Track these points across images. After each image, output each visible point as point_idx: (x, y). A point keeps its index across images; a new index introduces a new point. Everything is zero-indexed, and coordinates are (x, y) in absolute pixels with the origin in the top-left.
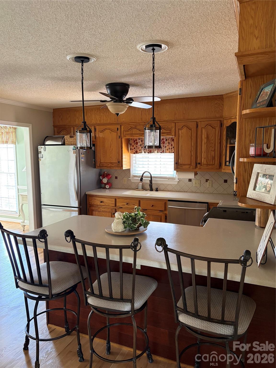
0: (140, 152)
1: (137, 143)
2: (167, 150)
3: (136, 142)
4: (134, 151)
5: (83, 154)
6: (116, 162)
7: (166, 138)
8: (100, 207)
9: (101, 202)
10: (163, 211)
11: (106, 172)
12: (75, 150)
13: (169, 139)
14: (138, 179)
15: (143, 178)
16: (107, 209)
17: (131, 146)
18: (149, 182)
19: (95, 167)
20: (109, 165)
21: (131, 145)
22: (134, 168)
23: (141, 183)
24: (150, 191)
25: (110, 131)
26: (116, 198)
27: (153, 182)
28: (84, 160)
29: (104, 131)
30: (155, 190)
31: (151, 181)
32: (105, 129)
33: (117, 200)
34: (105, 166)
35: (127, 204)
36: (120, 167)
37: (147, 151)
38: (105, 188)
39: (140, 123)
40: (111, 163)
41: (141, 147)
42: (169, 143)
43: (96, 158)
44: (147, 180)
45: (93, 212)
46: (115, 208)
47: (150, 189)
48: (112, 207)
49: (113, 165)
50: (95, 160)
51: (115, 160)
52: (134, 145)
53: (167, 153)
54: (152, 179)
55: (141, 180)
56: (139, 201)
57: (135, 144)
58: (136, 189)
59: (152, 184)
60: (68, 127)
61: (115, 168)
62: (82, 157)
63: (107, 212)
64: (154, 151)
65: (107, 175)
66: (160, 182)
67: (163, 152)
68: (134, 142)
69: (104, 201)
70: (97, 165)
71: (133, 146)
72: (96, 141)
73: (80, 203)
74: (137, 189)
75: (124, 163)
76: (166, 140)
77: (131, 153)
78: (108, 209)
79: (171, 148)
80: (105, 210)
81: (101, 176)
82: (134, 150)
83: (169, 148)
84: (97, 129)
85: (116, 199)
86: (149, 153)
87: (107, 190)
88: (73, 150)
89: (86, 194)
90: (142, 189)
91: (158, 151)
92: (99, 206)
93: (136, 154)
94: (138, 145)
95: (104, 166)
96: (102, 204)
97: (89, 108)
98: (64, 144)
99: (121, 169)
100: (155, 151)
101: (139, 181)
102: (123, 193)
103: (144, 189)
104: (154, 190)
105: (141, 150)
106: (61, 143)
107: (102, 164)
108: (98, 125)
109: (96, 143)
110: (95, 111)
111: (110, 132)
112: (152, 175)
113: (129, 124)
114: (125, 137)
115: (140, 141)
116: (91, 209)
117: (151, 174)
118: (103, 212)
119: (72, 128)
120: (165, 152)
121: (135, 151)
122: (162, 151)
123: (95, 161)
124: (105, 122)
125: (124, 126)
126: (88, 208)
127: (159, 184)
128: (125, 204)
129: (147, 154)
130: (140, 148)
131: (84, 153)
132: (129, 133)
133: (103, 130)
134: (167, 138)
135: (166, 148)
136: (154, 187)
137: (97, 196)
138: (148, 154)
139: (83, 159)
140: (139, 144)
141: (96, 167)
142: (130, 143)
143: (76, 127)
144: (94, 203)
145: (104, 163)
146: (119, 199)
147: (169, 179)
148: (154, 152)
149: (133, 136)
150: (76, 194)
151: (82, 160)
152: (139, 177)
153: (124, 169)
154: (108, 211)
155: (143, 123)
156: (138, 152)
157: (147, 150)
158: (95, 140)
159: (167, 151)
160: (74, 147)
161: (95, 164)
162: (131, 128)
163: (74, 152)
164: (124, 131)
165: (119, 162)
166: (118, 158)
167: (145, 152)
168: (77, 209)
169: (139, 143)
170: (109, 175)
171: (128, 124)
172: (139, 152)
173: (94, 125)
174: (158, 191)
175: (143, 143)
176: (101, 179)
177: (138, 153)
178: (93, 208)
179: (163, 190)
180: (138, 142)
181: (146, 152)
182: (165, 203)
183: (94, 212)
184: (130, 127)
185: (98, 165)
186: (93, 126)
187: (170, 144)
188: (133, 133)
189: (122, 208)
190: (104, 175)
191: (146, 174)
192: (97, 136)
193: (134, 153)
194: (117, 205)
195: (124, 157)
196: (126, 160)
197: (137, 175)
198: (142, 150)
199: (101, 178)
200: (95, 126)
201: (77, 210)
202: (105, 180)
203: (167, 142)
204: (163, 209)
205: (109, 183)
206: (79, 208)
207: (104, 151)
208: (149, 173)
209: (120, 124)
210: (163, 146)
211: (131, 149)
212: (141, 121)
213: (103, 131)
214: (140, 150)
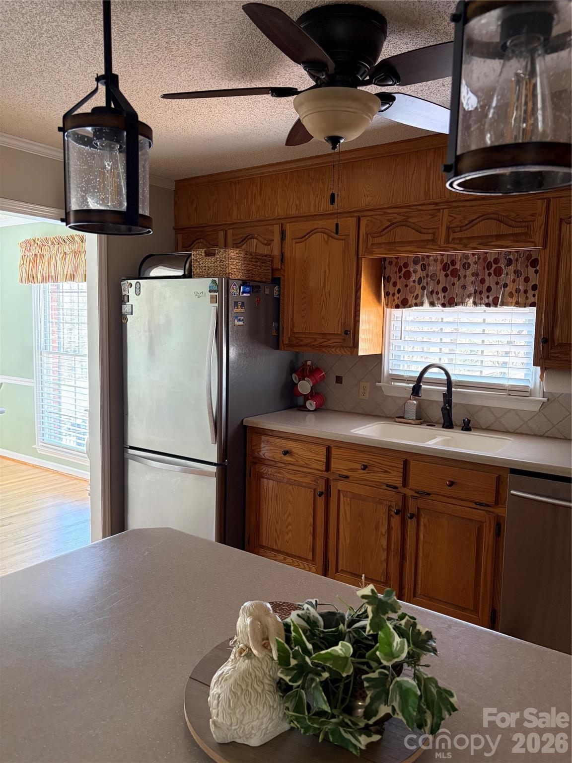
0: (418, 301)
1: (408, 275)
2: (511, 295)
3: (404, 270)
4: (396, 300)
5: (240, 304)
6: (339, 333)
7: (510, 253)
8: (280, 468)
9: (286, 453)
10: (488, 506)
11: (309, 363)
12: (215, 291)
13: (517, 260)
14: (405, 388)
15: (423, 386)
16: (300, 477)
17: (387, 284)
18: (441, 399)
19: (277, 347)
20: (315, 341)
21: (389, 281)
22: (396, 353)
23: (415, 402)
24: (443, 427)
25: (326, 236)
26: (331, 445)
27: (454, 400)
28: (241, 323)
29: (308, 238)
30: (460, 426)
31: (448, 396)
32: (311, 233)
33: (334, 452)
34: (306, 345)
35: (364, 469)
36: (350, 347)
37: (439, 299)
38: (303, 408)
39: (420, 208)
40: (324, 335)
41: (421, 285)
42: (516, 272)
43: (281, 320)
44: (434, 392)
45: (262, 479)
46: (325, 474)
47: (442, 421)
48: (318, 472)
49: (329, 340)
50: (279, 327)
51: (333, 326)
52: (398, 280)
53: (508, 306)
54: (453, 389)
55: (416, 390)
56: (406, 463)
57: (400, 277)
58: (397, 419)
59: (450, 405)
60: (211, 231)
61: (333, 350)
62: (235, 315)
63: (301, 486)
64: (462, 299)
65: (311, 372)
66: (478, 399)
67: (496, 305)
68: (400, 271)
69: (293, 450)
70: (283, 341)
71: (395, 284)
72: (284, 270)
73: (223, 453)
74: (399, 418)
75: (362, 336)
76: (510, 262)
77: (387, 305)
78: (306, 477)
79: (522, 288)
80: (296, 479)
81: (294, 372)
82: (397, 295)
83: (518, 291)
84: (288, 234)
85: (330, 448)
86: (447, 305)
87: (310, 417)
88: (210, 291)
89: (245, 427)
90: (417, 419)
91: (478, 301)
92: (279, 465)
93: (404, 310)
94: (411, 279)
95: (301, 343)
96: (287, 458)
97: (270, 172)
98: (188, 275)
99: (352, 353)
100: (467, 300)
101: (408, 394)
102: (352, 431)
103: (422, 419)
104: (456, 426)
105: (420, 296)
106: (181, 273)
107: (297, 338)
108: (293, 220)
109: (284, 276)
110: (286, 179)
111: (326, 239)
112: (453, 378)
113: (385, 213)
114: (372, 253)
115: (418, 267)
116: (257, 470)
117: (450, 373)
118: (290, 484)
119: (222, 234)
120: (502, 304)
121: (401, 299)
122: (491, 299)
123: (278, 329)
124: (312, 209)
125: (368, 218)
126: (248, 468)
127: (477, 406)
128: (359, 466)
129: (439, 308)
130: (418, 291)
131: (243, 303)
132: (383, 239)
133: (305, 234)
134: (511, 257)
135: (508, 288)
136: (457, 416)
137: (275, 434)
138: (444, 308)
139: (239, 320)
140: (414, 277)
141: (281, 345)
142: (386, 276)
143: (231, 230)
144: (264, 455)
145: (304, 336)
146: (339, 447)
147: (510, 392)
148: (462, 303)
149: (397, 250)
150: (213, 424)
151: (237, 323)
152: (408, 380)
153: (360, 353)
154: (304, 484)
155: (432, 207)
156: (410, 303)
157: (440, 295)
158: (279, 268)
159: (509, 299)
160: (214, 282)
161: (278, 337)
162: (389, 223)
163: (212, 297)
164: (367, 235)
165: (346, 333)
166: (345, 319)
167: (432, 304)
168: (214, 469)
169: (413, 275)
170: (318, 370)
171: (382, 213)
172: (414, 301)
173: (280, 221)
174: (468, 429)
175: (427, 276)
176: (295, 382)
177: (410, 307)
178: (264, 469)
179: (489, 426)
180: (412, 270)
181: (436, 302)
182: (499, 478)
183: (265, 480)
184: (388, 220)
185: (286, 341)
186: (277, 224)
187: (522, 278)
188: (398, 240)
189: (347, 477)
190: (303, 369)
191: (434, 374)
192: (287, 254)
193: (397, 307)
194: (333, 466)
195: (363, 317)
196: (371, 328)
197: (402, 376)
198: (423, 296)
199: (296, 378)
200: (282, 224)
201: (213, 472)
202: (305, 387)
203: (512, 268)
204: (491, 499)
205: (317, 394)
206: (220, 467)
207: (304, 298)
208: (442, 371)
209: (355, 214)
210: (497, 283)
211: (387, 294)
212: (425, 200)
213: (304, 239)
214: (417, 295)
